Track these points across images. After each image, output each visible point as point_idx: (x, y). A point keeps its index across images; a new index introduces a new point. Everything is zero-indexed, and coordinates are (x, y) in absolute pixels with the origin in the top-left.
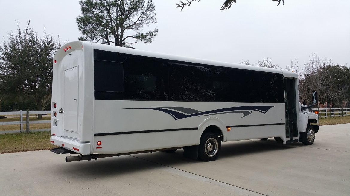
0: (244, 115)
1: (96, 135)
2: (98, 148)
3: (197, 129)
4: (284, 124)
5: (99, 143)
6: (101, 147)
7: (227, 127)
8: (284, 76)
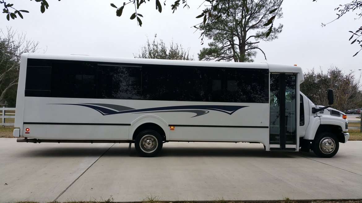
0: (196, 114)
1: (24, 123)
2: (26, 133)
3: (130, 125)
4: (267, 127)
5: (28, 130)
6: (29, 133)
7: (170, 126)
8: (270, 71)
